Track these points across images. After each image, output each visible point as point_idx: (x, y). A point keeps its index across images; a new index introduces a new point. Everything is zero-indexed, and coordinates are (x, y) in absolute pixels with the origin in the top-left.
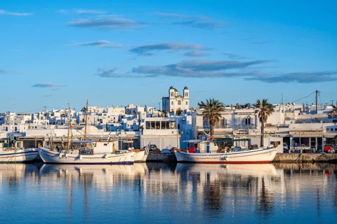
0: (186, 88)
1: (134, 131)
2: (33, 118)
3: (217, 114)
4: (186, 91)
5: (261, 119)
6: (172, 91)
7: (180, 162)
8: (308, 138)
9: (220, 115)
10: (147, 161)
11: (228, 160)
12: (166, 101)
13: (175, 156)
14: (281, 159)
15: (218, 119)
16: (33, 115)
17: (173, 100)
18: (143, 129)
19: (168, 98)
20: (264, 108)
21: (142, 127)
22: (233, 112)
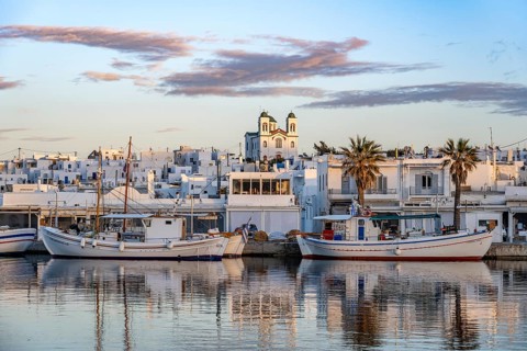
1: (210, 197)
5: (454, 177)
11: (399, 253)
13: (297, 246)
14: (498, 252)
15: (372, 176)
18: (227, 193)
19: (258, 134)
20: (462, 156)
21: (225, 191)
22: (398, 162)
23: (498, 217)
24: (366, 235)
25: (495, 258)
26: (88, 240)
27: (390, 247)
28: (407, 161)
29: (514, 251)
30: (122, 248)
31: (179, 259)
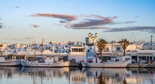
1: (67, 52)
2: (27, 46)
3: (103, 45)
4: (96, 35)
5: (123, 48)
7: (84, 67)
8: (146, 57)
9: (105, 46)
10: (69, 66)
11: (105, 66)
12: (87, 39)
13: (82, 64)
14: (130, 66)
15: (104, 48)
16: (27, 45)
17: (90, 39)
18: (70, 52)
20: (125, 43)
21: (70, 51)
22: (111, 44)
23: (130, 57)
24: (97, 62)
25: (129, 67)
26: (31, 62)
27: (103, 65)
28: (114, 44)
29: (133, 66)
30: (39, 65)
31: (53, 67)
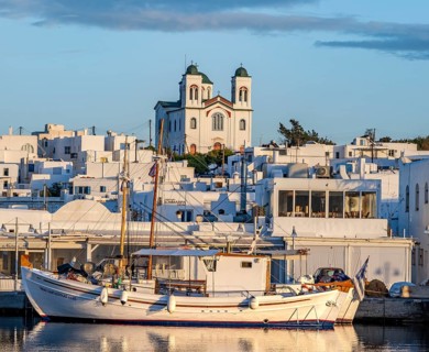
0: (240, 72)
4: (241, 82)
6: (192, 80)
12: (170, 116)
17: (195, 113)
19: (179, 105)
